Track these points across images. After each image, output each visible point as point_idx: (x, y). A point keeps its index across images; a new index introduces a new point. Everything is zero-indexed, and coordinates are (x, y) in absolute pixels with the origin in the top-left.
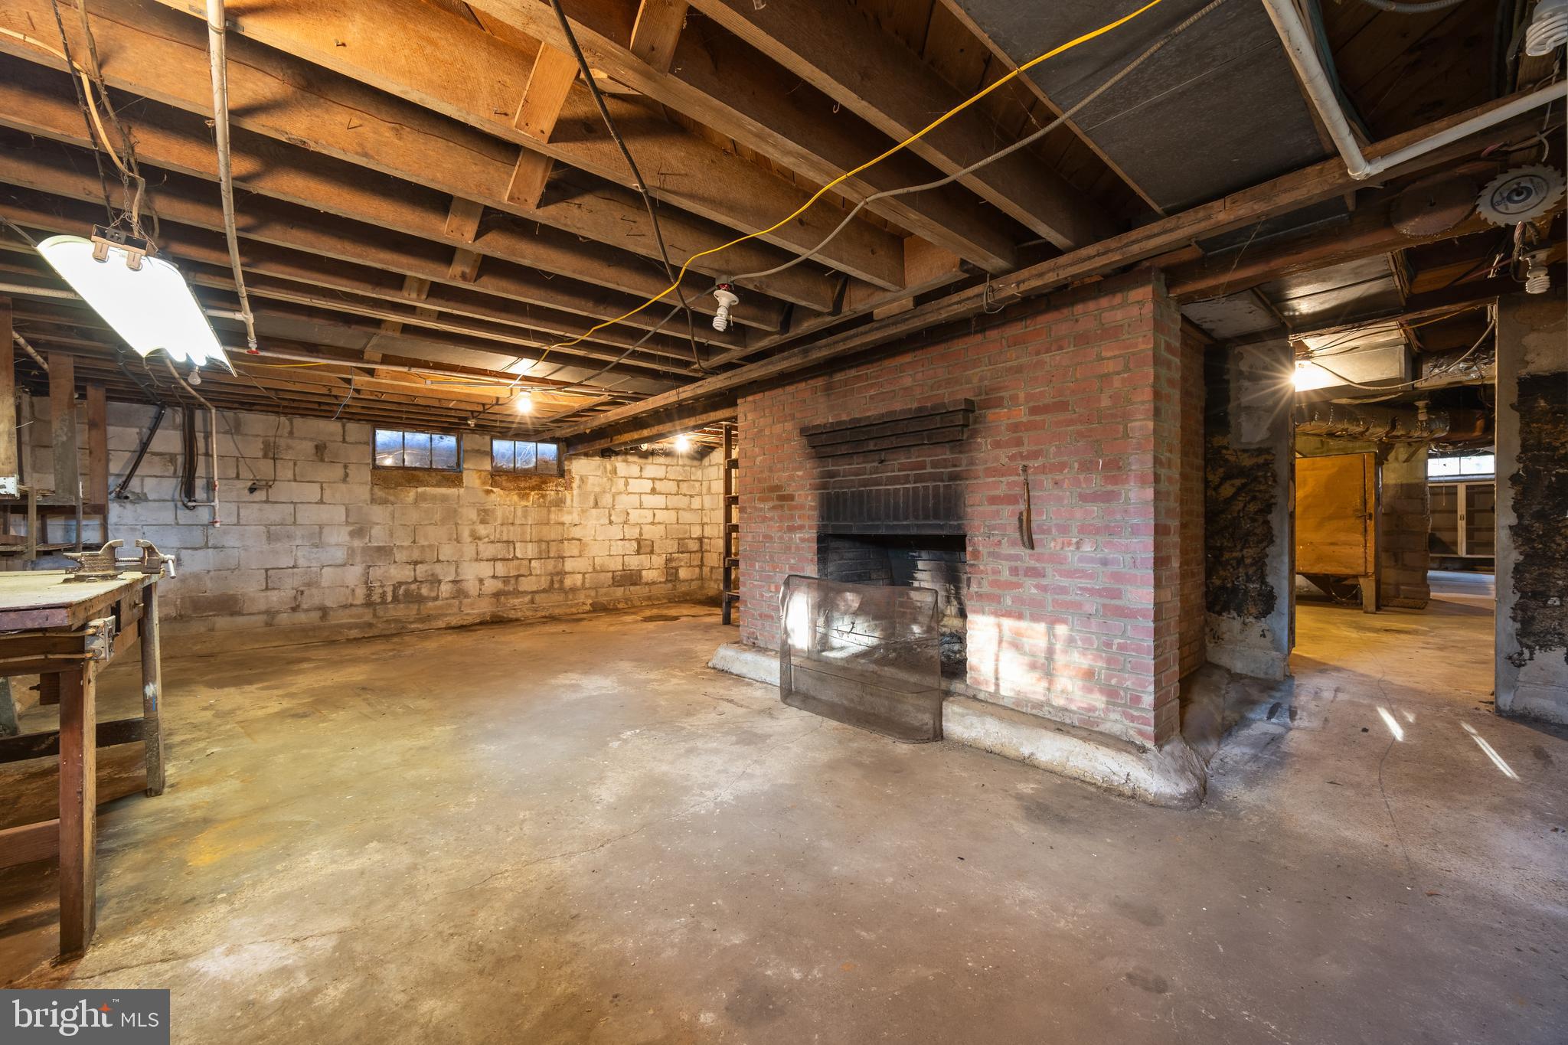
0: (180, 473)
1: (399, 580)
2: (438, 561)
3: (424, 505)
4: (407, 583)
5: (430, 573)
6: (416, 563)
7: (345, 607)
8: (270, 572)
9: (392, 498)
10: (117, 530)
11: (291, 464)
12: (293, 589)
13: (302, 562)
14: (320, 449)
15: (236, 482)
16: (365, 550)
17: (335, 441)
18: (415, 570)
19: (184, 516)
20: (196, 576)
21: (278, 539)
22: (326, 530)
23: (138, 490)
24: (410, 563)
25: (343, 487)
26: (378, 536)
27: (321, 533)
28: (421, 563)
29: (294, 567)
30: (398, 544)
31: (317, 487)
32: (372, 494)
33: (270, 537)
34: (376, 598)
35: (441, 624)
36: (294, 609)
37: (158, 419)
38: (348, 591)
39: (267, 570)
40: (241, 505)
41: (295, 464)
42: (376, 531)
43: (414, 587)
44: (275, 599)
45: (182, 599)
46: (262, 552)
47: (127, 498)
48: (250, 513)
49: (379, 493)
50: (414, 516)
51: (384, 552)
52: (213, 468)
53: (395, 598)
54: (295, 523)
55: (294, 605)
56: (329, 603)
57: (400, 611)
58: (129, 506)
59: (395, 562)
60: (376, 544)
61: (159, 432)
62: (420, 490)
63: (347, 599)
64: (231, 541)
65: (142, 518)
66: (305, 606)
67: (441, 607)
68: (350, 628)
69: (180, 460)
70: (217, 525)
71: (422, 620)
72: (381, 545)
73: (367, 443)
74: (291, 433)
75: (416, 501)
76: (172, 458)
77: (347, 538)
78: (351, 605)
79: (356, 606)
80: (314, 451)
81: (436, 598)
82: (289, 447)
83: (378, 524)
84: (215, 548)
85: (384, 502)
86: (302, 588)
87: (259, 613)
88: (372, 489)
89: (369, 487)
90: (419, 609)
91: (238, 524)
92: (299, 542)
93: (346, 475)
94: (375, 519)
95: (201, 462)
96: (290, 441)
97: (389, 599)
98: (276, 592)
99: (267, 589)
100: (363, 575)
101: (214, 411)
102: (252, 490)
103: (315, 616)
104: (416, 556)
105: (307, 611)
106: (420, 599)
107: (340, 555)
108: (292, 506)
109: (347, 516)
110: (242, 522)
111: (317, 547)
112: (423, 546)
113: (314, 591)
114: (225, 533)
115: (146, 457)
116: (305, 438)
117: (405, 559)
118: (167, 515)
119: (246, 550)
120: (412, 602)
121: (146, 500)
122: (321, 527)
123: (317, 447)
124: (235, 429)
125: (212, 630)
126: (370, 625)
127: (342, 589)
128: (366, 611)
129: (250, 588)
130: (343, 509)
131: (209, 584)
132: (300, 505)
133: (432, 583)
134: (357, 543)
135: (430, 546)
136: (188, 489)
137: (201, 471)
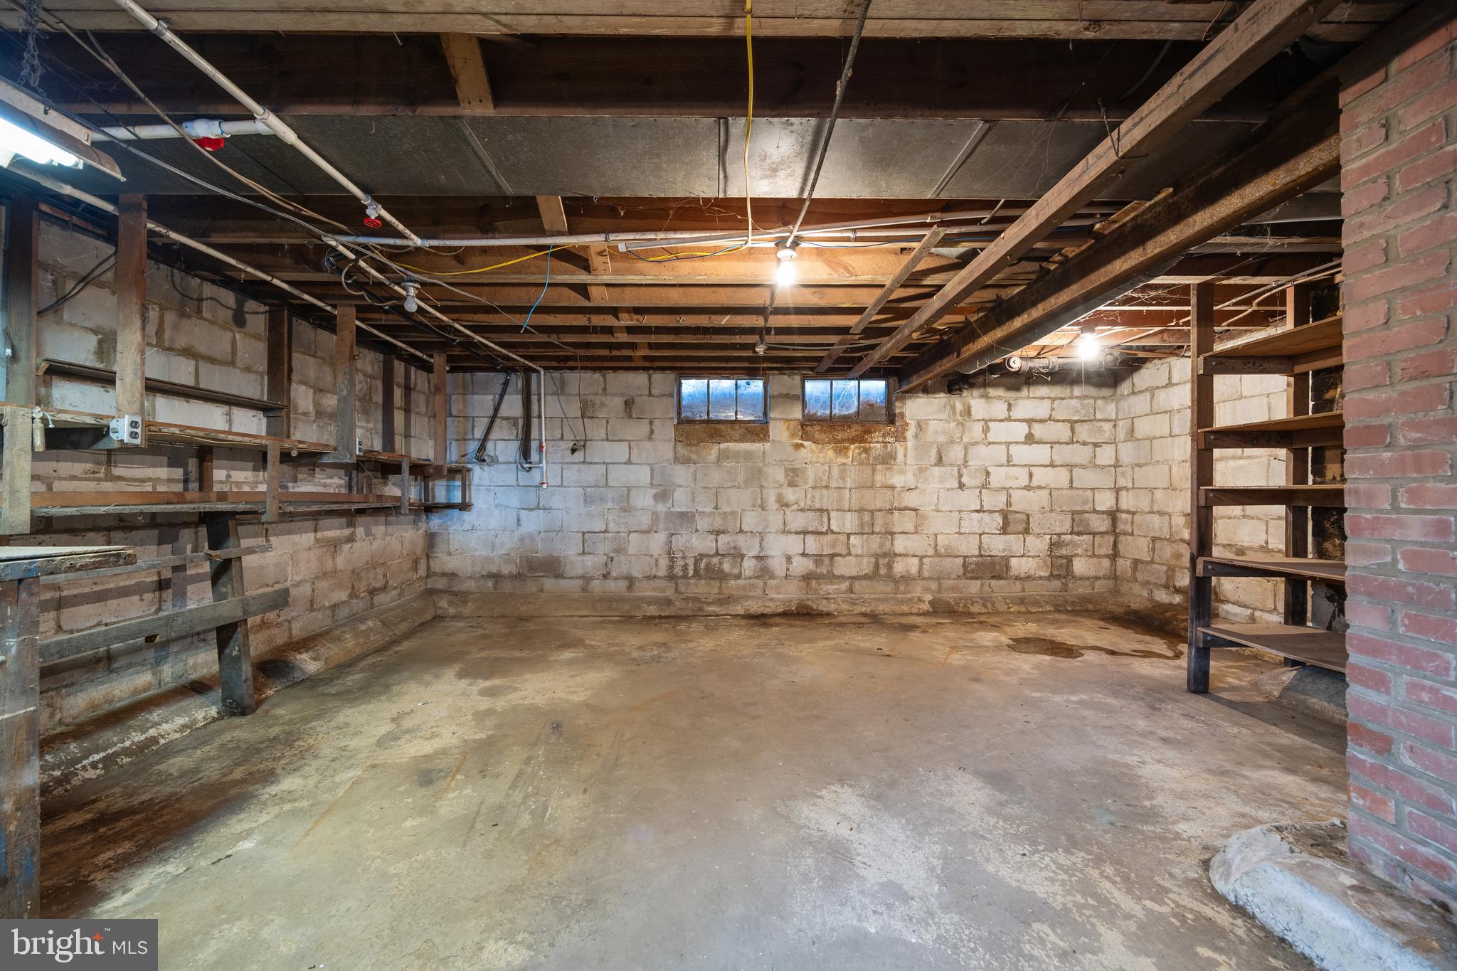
0: (520, 437)
1: (701, 552)
2: (741, 531)
3: (727, 464)
4: (708, 556)
5: (732, 545)
6: (718, 533)
7: (649, 578)
8: (587, 536)
9: (694, 457)
10: (479, 490)
11: (605, 421)
12: (604, 554)
13: (612, 527)
14: (629, 404)
15: (561, 442)
16: (669, 514)
17: (642, 395)
18: (717, 541)
19: (524, 478)
20: (531, 536)
21: (593, 502)
22: (633, 492)
23: (492, 454)
24: (711, 532)
25: (648, 444)
26: (681, 501)
27: (628, 495)
28: (723, 532)
29: (605, 531)
30: (700, 510)
31: (625, 445)
32: (675, 452)
33: (587, 500)
34: (678, 571)
35: (739, 609)
36: (605, 576)
37: (506, 384)
38: (652, 562)
39: (584, 533)
40: (565, 466)
41: (607, 422)
42: (679, 494)
43: (715, 560)
44: (589, 564)
45: (521, 558)
46: (580, 515)
47: (484, 460)
48: (571, 474)
49: (682, 451)
50: (716, 477)
51: (686, 518)
52: (541, 431)
53: (696, 571)
54: (606, 485)
55: (605, 572)
56: (635, 574)
57: (699, 588)
58: (486, 468)
59: (697, 530)
60: (678, 510)
61: (506, 397)
62: (723, 446)
63: (651, 569)
64: (556, 502)
65: (494, 479)
66: (614, 574)
67: (744, 588)
68: (650, 604)
69: (521, 422)
70: (545, 486)
71: (720, 602)
72: (684, 510)
73: (671, 395)
74: (605, 389)
75: (718, 459)
76: (515, 419)
77: (652, 502)
78: (655, 577)
79: (659, 578)
80: (623, 407)
81: (738, 576)
82: (603, 405)
83: (680, 486)
84: (545, 509)
85: (687, 461)
86: (612, 555)
87: (577, 578)
88: (675, 447)
89: (672, 444)
90: (720, 588)
91: (561, 486)
92: (610, 505)
93: (652, 432)
94: (678, 481)
95: (535, 422)
96: (603, 398)
97: (691, 573)
98: (591, 556)
99: (583, 553)
100: (666, 544)
101: (542, 372)
102: (573, 451)
103: (623, 584)
104: (718, 523)
105: (616, 579)
106: (721, 576)
107: (645, 520)
108: (604, 466)
109: (652, 477)
110: (565, 483)
111: (625, 511)
112: (725, 513)
113: (622, 558)
114: (552, 494)
115: (498, 421)
116: (616, 394)
117: (706, 527)
118: (511, 478)
119: (567, 512)
120: (714, 579)
121: (498, 462)
122: (629, 489)
123: (626, 402)
124: (561, 390)
125: (541, 591)
126: (669, 602)
127: (647, 558)
128: (669, 584)
129: (569, 551)
130: (648, 469)
131: (540, 546)
132: (610, 466)
133: (734, 557)
134: (661, 508)
135: (732, 513)
136: (525, 452)
137: (534, 434)
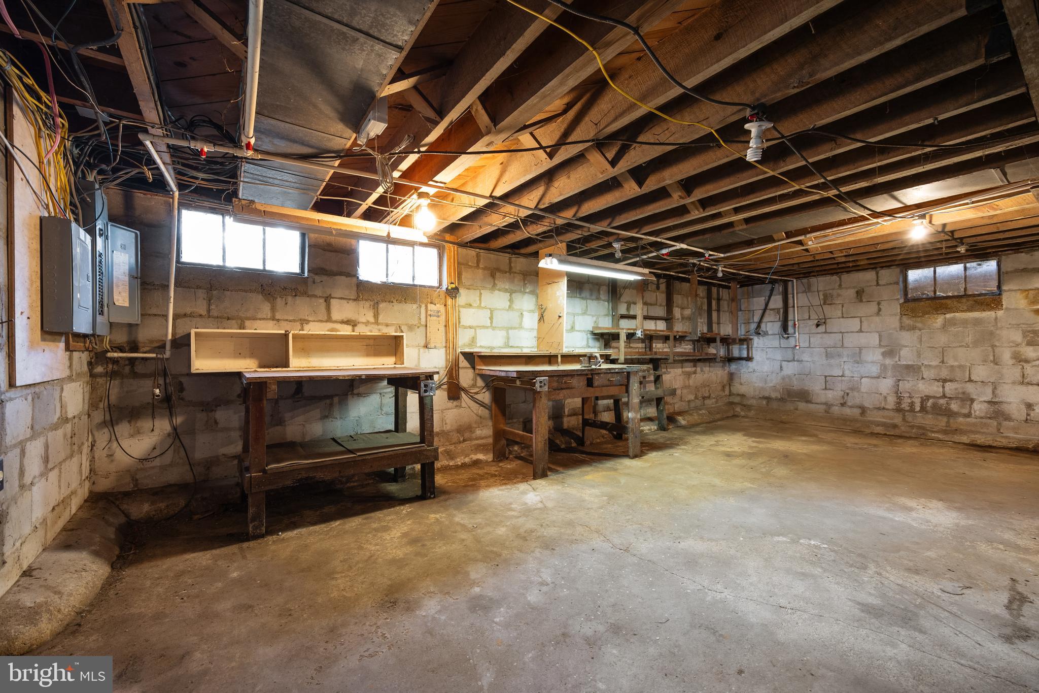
0: (781, 319)
1: (928, 394)
2: (970, 380)
3: (953, 329)
4: (934, 397)
5: (961, 391)
6: (945, 381)
7: (879, 409)
8: (828, 378)
9: (919, 325)
10: (757, 350)
11: (840, 306)
12: (842, 390)
13: (847, 373)
14: (860, 294)
15: (808, 321)
16: (896, 367)
17: (870, 286)
18: (943, 387)
19: (784, 343)
20: (789, 377)
21: (832, 357)
22: (864, 351)
23: (764, 330)
24: (938, 381)
25: (877, 319)
26: (907, 356)
27: (860, 353)
28: (951, 381)
29: (842, 376)
30: (926, 363)
31: (857, 321)
32: (901, 323)
33: (828, 356)
34: (905, 406)
35: (965, 439)
36: (843, 405)
37: (772, 290)
38: (881, 398)
39: (826, 377)
40: (811, 335)
41: (843, 306)
42: (904, 352)
43: (942, 401)
44: (830, 396)
45: (783, 389)
46: (823, 365)
47: (760, 334)
48: (816, 340)
49: (907, 321)
50: (942, 339)
51: (913, 370)
52: (794, 315)
53: (923, 409)
54: (842, 346)
55: (842, 402)
56: (867, 405)
57: (928, 420)
58: (761, 338)
59: (923, 378)
60: (905, 363)
61: (772, 297)
62: (948, 316)
63: (881, 403)
64: (806, 357)
65: (766, 344)
66: (850, 404)
67: (974, 424)
68: (878, 425)
69: (782, 311)
70: (798, 348)
71: (945, 432)
72: (910, 363)
73: (897, 283)
74: (840, 285)
75: (944, 326)
76: (778, 310)
77: (881, 357)
78: (884, 408)
79: (888, 409)
80: (855, 295)
81: (969, 415)
82: (839, 295)
83: (906, 346)
84: (798, 361)
85: (913, 328)
86: (848, 391)
87: (821, 404)
88: (901, 319)
89: (898, 317)
90: (948, 422)
91: (809, 347)
92: (845, 359)
93: (880, 310)
94: (904, 342)
95: (791, 310)
96: (839, 291)
97: (918, 408)
98: (831, 391)
99: (826, 389)
100: (894, 386)
101: (795, 281)
102: (818, 325)
103: (857, 411)
104: (944, 373)
105: (851, 407)
106: (949, 414)
107: (875, 370)
108: (841, 334)
109: (880, 341)
110: (812, 346)
111: (858, 363)
112: (952, 366)
113: (856, 394)
114: (803, 352)
115: (767, 312)
116: (849, 288)
117: (933, 376)
118: (776, 343)
119: (813, 363)
120: (941, 415)
121: (768, 335)
122: (860, 349)
123: (857, 292)
124: (808, 289)
125: (797, 409)
126: (895, 426)
127: (877, 395)
128: (896, 415)
129: (816, 387)
130: (876, 336)
131: (795, 383)
132: (846, 334)
133: (963, 400)
134: (888, 361)
135: (960, 366)
136: (785, 328)
137: (790, 317)
